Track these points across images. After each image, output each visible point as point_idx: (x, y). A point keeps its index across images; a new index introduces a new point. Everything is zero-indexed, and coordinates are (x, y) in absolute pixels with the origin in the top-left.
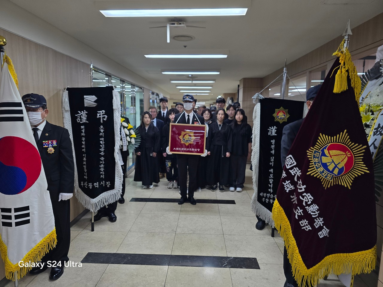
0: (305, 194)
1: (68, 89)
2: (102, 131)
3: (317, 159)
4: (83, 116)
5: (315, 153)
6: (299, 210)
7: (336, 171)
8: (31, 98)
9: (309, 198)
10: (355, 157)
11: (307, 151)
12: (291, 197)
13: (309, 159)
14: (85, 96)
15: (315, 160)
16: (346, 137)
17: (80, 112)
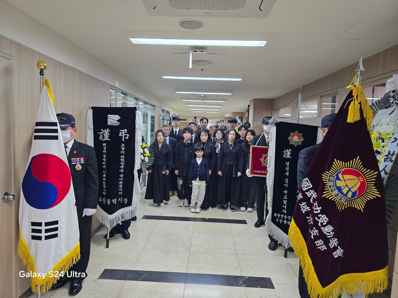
0: (320, 215)
1: (93, 108)
2: (123, 149)
3: (332, 182)
4: (106, 134)
5: (330, 177)
6: (315, 231)
7: (350, 195)
8: (61, 118)
9: (324, 219)
10: (367, 182)
11: (323, 175)
12: (307, 217)
13: (325, 182)
14: (109, 116)
15: (330, 183)
16: (358, 163)
17: (102, 130)
